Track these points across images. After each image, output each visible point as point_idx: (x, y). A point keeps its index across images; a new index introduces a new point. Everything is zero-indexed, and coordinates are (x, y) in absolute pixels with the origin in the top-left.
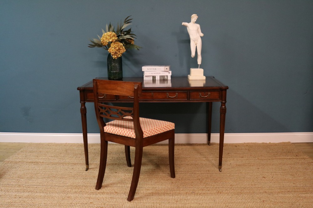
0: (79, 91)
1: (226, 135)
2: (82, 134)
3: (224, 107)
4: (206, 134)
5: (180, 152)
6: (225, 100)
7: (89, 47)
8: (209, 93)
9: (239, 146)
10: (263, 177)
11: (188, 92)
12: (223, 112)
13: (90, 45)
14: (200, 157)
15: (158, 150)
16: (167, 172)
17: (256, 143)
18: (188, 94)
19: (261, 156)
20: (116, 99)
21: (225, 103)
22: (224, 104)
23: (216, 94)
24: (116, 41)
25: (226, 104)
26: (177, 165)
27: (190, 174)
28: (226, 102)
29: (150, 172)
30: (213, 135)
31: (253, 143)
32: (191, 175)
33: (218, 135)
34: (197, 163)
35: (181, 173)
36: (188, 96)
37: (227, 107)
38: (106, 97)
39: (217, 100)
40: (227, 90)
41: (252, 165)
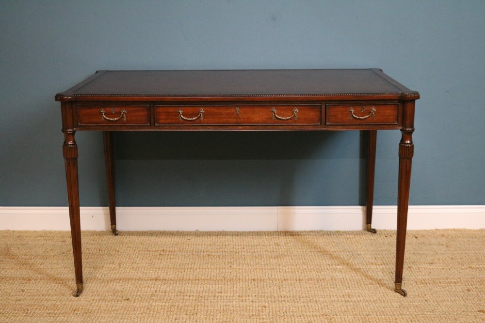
1: (412, 210)
2: (68, 208)
3: (408, 142)
4: (360, 207)
5: (283, 250)
6: (412, 126)
8: (374, 109)
9: (423, 236)
10: (480, 311)
11: (323, 106)
12: (406, 153)
14: (330, 263)
15: (229, 245)
16: (251, 298)
17: (465, 230)
18: (323, 110)
19: (478, 259)
20: (151, 124)
21: (411, 133)
22: (407, 134)
23: (390, 112)
25: (414, 136)
26: (274, 282)
27: (304, 302)
28: (413, 130)
29: (210, 299)
30: (376, 210)
31: (459, 230)
32: (306, 304)
33: (394, 210)
34: (321, 277)
35: (284, 301)
36: (323, 115)
37: (414, 143)
39: (390, 126)
40: (417, 101)
41: (455, 283)
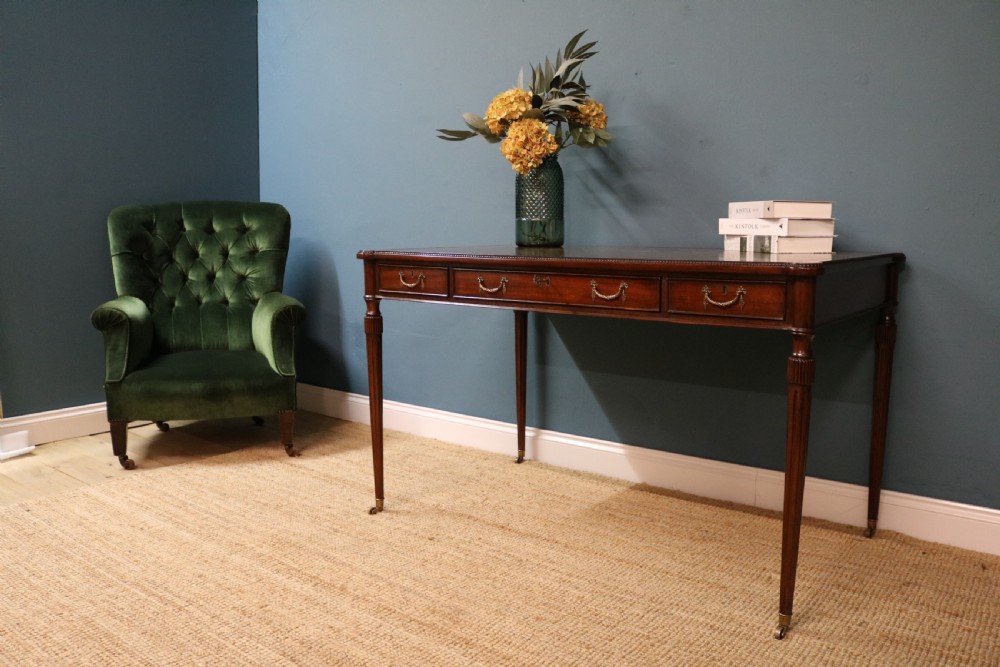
0: (362, 261)
3: (801, 355)
7: (441, 137)
8: (742, 290)
11: (664, 282)
13: (443, 131)
18: (664, 288)
23: (770, 297)
24: (526, 115)
36: (664, 295)
38: (423, 286)
39: (771, 323)
